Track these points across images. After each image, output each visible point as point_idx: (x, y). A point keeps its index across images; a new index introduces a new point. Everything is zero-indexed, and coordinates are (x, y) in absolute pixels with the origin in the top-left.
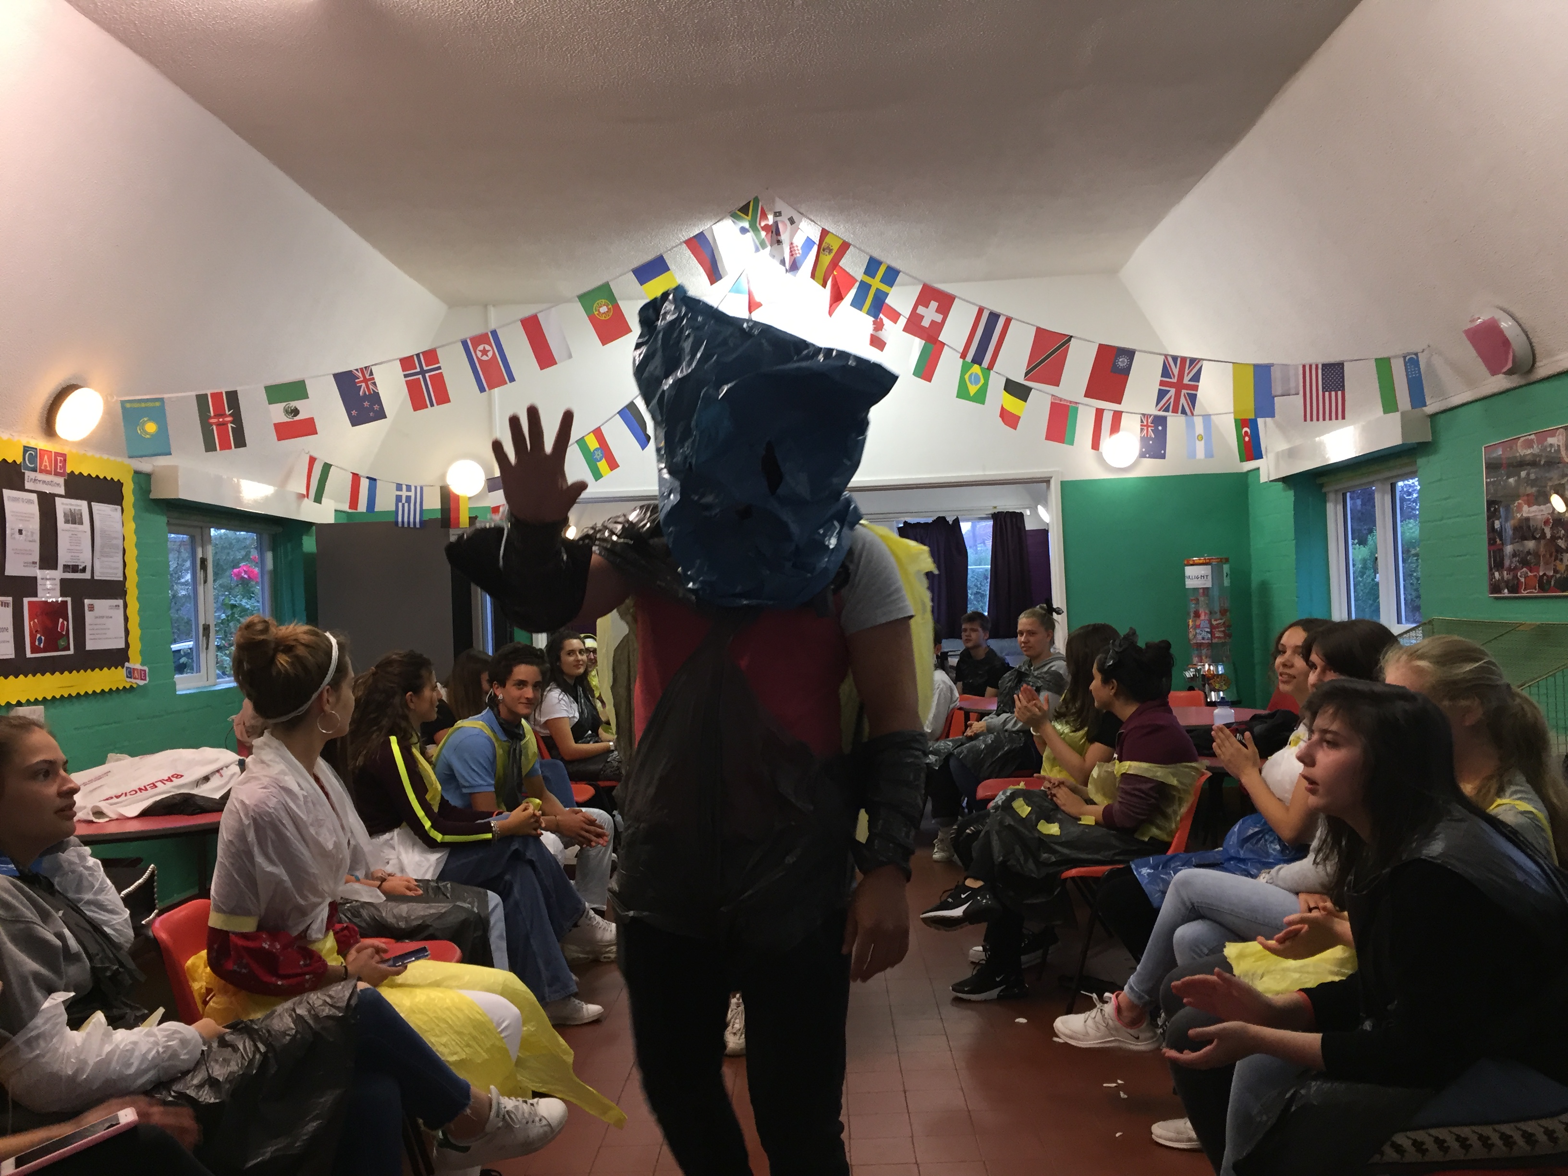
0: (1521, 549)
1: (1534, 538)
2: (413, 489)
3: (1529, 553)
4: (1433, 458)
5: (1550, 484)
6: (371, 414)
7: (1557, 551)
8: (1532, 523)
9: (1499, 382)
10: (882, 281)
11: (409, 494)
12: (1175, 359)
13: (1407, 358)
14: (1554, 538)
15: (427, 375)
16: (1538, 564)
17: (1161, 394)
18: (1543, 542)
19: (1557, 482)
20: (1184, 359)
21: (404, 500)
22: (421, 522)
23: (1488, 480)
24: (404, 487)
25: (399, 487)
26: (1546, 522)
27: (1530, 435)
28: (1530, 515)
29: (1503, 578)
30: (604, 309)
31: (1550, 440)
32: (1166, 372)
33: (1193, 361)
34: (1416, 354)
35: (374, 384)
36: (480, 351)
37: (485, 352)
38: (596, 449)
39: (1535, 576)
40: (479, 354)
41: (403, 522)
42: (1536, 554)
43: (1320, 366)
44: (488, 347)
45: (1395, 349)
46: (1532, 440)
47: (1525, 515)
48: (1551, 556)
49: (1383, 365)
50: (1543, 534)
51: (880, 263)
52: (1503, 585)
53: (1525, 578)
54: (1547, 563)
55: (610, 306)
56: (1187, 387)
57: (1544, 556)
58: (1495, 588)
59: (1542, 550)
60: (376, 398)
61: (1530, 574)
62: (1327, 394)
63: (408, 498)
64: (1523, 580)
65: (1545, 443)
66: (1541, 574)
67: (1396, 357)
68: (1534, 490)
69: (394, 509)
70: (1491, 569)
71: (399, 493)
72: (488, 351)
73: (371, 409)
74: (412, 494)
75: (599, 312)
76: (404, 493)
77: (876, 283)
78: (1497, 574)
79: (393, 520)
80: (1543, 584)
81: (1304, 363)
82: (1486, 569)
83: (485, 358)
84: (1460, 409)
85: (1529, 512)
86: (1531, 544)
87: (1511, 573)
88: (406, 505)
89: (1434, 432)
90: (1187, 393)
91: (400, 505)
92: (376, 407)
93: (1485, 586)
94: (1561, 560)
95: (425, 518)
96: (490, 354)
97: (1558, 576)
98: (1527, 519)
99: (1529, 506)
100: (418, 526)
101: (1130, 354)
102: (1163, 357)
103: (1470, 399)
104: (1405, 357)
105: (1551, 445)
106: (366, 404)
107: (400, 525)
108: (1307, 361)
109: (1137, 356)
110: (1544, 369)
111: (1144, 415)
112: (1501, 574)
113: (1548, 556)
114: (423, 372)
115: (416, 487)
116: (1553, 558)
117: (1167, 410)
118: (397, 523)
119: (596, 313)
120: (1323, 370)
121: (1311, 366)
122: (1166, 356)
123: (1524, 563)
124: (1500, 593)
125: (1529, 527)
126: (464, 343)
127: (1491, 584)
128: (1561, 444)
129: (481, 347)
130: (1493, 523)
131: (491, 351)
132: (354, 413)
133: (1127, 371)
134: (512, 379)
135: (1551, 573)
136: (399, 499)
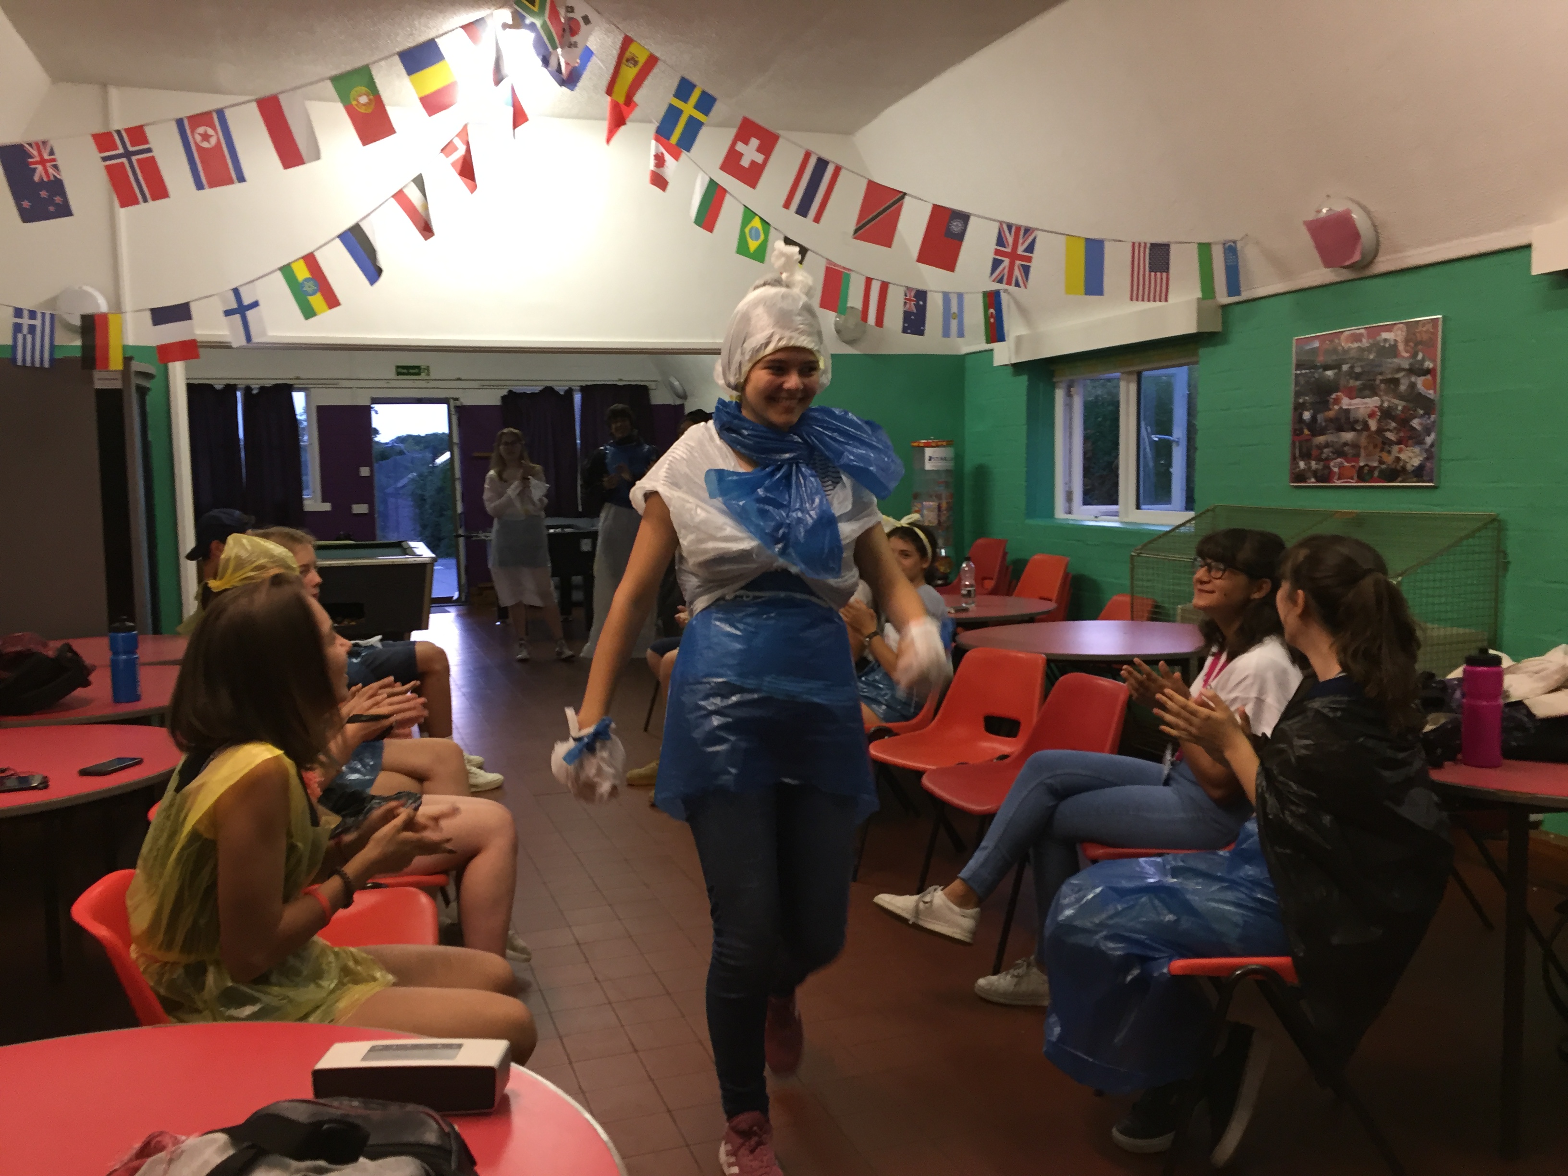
0: (1336, 440)
1: (1354, 430)
2: (39, 316)
3: (1346, 444)
4: (1220, 349)
5: (1380, 377)
6: (52, 209)
7: (1384, 443)
8: (1352, 416)
9: (1322, 275)
10: (697, 107)
11: (32, 322)
12: (1010, 227)
13: (1227, 245)
14: (1380, 431)
15: (134, 158)
16: (1357, 456)
17: (996, 264)
18: (1365, 433)
19: (1389, 376)
20: (1018, 228)
21: (25, 330)
22: (52, 360)
23: (1298, 372)
24: (26, 314)
25: (18, 312)
26: (1371, 415)
27: (1359, 329)
28: (1351, 407)
29: (1310, 468)
30: (364, 100)
31: (1385, 335)
32: (1000, 241)
33: (1028, 230)
34: (1235, 242)
35: (56, 167)
36: (200, 134)
37: (206, 137)
38: (306, 280)
39: (1353, 466)
40: (198, 138)
41: (24, 360)
42: (1355, 446)
43: (1148, 245)
44: (210, 131)
45: (1216, 235)
46: (1361, 335)
47: (1345, 407)
48: (1375, 446)
49: (1205, 249)
50: (1366, 427)
51: (693, 86)
52: (1309, 474)
53: (1340, 468)
54: (1369, 455)
55: (372, 97)
56: (1022, 258)
57: (1366, 448)
58: (1299, 477)
59: (1363, 440)
60: (57, 187)
61: (1346, 464)
62: (1153, 274)
63: (32, 329)
64: (1336, 470)
65: (1378, 338)
66: (1362, 464)
67: (1216, 243)
68: (1358, 383)
69: (10, 342)
70: (1294, 459)
71: (18, 321)
72: (211, 136)
73: (50, 201)
74: (37, 322)
75: (358, 102)
76: (26, 321)
77: (689, 109)
78: (1302, 465)
79: (8, 355)
80: (1363, 474)
81: (1133, 241)
82: (1287, 457)
83: (205, 145)
84: (1263, 301)
85: (1350, 405)
86: (1348, 436)
87: (1322, 463)
88: (29, 338)
89: (1225, 323)
90: (1022, 265)
91: (20, 336)
92: (58, 199)
93: (1286, 476)
94: (1389, 452)
95: (59, 355)
96: (213, 141)
97: (1383, 466)
98: (1347, 411)
99: (1351, 398)
100: (46, 365)
101: (964, 218)
102: (997, 225)
103: (1281, 291)
104: (1224, 244)
105: (1386, 340)
106: (44, 194)
107: (19, 363)
108: (1137, 240)
109: (972, 221)
110: (1383, 264)
111: (908, 288)
112: (1308, 464)
113: (1371, 447)
114: (128, 154)
115: (43, 314)
116: (1379, 450)
117: (1000, 281)
118: (14, 359)
119: (354, 103)
120: (1150, 250)
121: (1140, 244)
122: (1001, 223)
123: (1339, 453)
124: (1305, 482)
125: (1348, 418)
126: (180, 123)
127: (1293, 473)
128: (1399, 339)
129: (201, 130)
130: (1301, 415)
131: (215, 137)
132: (26, 204)
133: (961, 236)
134: (241, 179)
135: (1376, 464)
136: (17, 328)
